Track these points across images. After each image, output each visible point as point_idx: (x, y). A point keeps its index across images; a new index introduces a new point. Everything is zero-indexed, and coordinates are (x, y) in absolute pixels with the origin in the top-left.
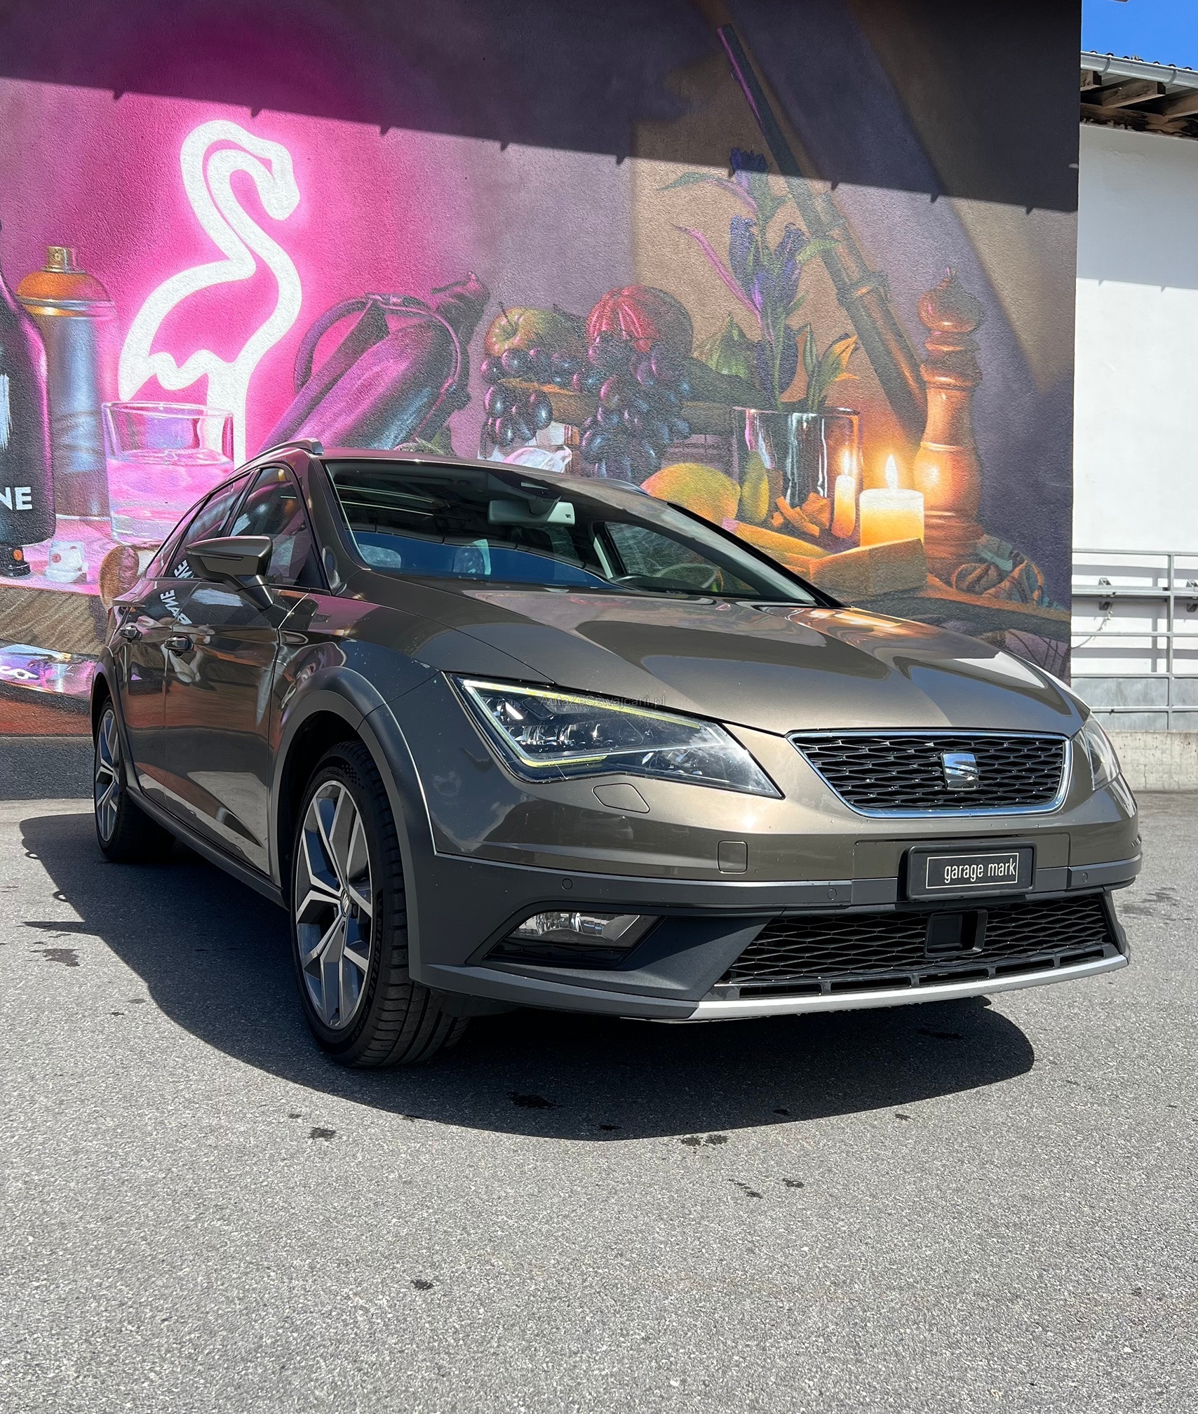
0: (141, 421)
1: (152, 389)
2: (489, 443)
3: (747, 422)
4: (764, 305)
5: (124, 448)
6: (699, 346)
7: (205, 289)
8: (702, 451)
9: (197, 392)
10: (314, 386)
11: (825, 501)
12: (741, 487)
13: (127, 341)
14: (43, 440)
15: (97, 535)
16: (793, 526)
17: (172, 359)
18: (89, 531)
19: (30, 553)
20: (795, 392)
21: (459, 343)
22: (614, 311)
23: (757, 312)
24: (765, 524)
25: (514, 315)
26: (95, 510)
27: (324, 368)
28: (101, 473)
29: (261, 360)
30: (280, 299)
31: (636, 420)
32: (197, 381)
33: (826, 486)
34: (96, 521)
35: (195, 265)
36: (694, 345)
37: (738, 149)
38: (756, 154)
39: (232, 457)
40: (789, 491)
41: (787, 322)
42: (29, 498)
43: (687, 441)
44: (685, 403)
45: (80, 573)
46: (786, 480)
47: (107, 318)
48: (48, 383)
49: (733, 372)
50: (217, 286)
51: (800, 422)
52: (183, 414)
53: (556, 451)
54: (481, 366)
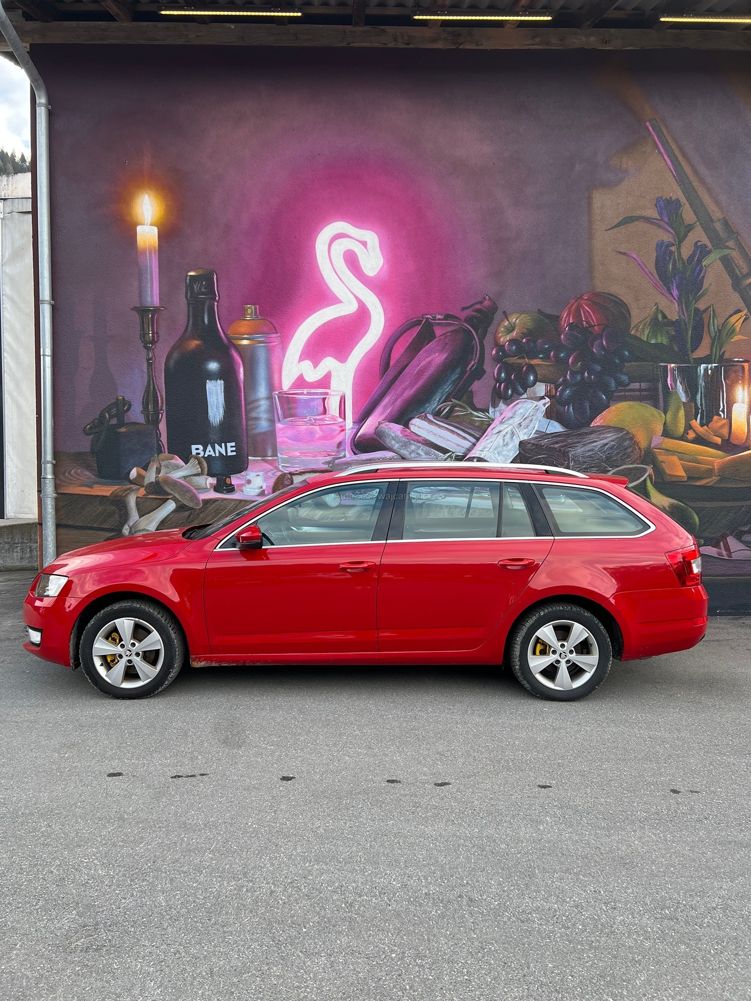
0: (295, 401)
1: (300, 382)
2: (497, 399)
3: (669, 373)
4: (680, 297)
5: (285, 418)
6: (634, 327)
7: (329, 321)
8: (638, 393)
9: (325, 382)
10: (391, 373)
11: (725, 421)
12: (665, 415)
13: (287, 355)
14: (242, 416)
15: (270, 467)
16: (703, 439)
17: (311, 363)
18: (268, 466)
19: (235, 480)
20: (702, 351)
21: (479, 339)
22: (578, 310)
23: (675, 301)
24: (683, 438)
25: (513, 319)
26: (270, 455)
27: (398, 361)
28: (272, 433)
29: (361, 360)
30: (372, 323)
31: (593, 377)
32: (325, 376)
33: (726, 411)
34: (271, 460)
35: (324, 308)
36: (632, 326)
37: (661, 197)
38: (673, 199)
39: (344, 419)
40: (699, 415)
41: (696, 306)
42: (234, 449)
43: (629, 387)
44: (626, 364)
45: (261, 490)
46: (697, 409)
47: (275, 344)
48: (244, 383)
49: (659, 341)
50: (336, 319)
51: (706, 370)
52: (317, 395)
53: (540, 400)
54: (492, 351)
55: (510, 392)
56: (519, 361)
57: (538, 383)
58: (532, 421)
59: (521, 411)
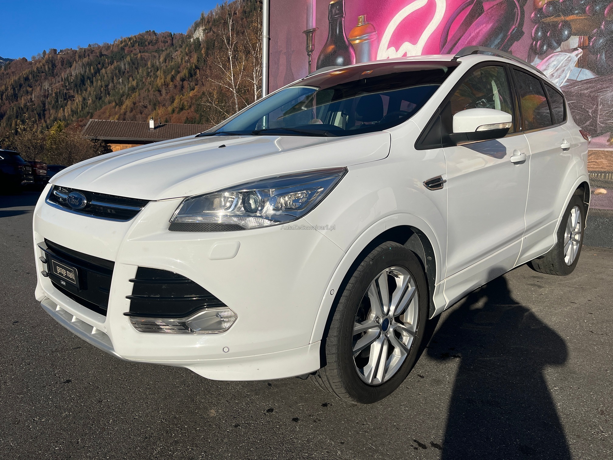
2: (533, 55)
10: (448, 45)
17: (395, 49)
27: (453, 37)
30: (437, 11)
47: (374, 39)
53: (573, 52)
54: (531, 15)
55: (545, 48)
56: (555, 20)
57: (572, 37)
58: (564, 71)
59: (555, 63)
